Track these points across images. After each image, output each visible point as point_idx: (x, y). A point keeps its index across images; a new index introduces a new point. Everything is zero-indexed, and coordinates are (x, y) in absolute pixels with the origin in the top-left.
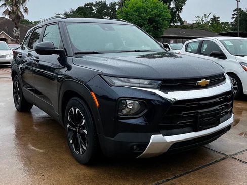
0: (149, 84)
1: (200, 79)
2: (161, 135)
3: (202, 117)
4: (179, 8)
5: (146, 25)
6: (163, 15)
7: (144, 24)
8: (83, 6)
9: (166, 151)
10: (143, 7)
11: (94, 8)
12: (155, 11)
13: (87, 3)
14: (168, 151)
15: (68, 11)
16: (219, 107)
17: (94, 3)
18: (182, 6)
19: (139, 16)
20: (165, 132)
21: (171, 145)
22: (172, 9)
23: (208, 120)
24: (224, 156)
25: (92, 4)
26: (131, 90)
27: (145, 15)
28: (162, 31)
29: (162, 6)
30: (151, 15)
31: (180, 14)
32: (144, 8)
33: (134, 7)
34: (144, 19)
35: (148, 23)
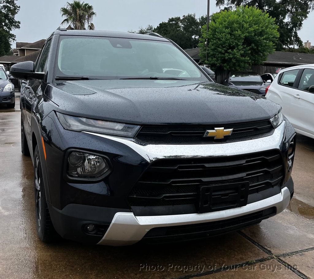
0: (122, 130)
1: (212, 127)
2: (132, 214)
3: (208, 190)
4: (297, 23)
5: (241, 47)
6: (267, 33)
7: (237, 45)
8: (167, 22)
9: (140, 239)
10: (237, 22)
11: (180, 24)
12: (256, 27)
13: (173, 18)
14: (143, 239)
15: (145, 28)
16: (248, 175)
17: (181, 18)
18: (302, 20)
19: (231, 34)
20: (138, 209)
21: (147, 230)
22: (287, 24)
23: (222, 195)
24: (266, 256)
25: (178, 19)
26: (89, 138)
27: (239, 32)
28: (264, 55)
29: (267, 21)
30: (248, 33)
31: (298, 32)
32: (240, 24)
33: (225, 21)
34: (237, 38)
35: (243, 44)
